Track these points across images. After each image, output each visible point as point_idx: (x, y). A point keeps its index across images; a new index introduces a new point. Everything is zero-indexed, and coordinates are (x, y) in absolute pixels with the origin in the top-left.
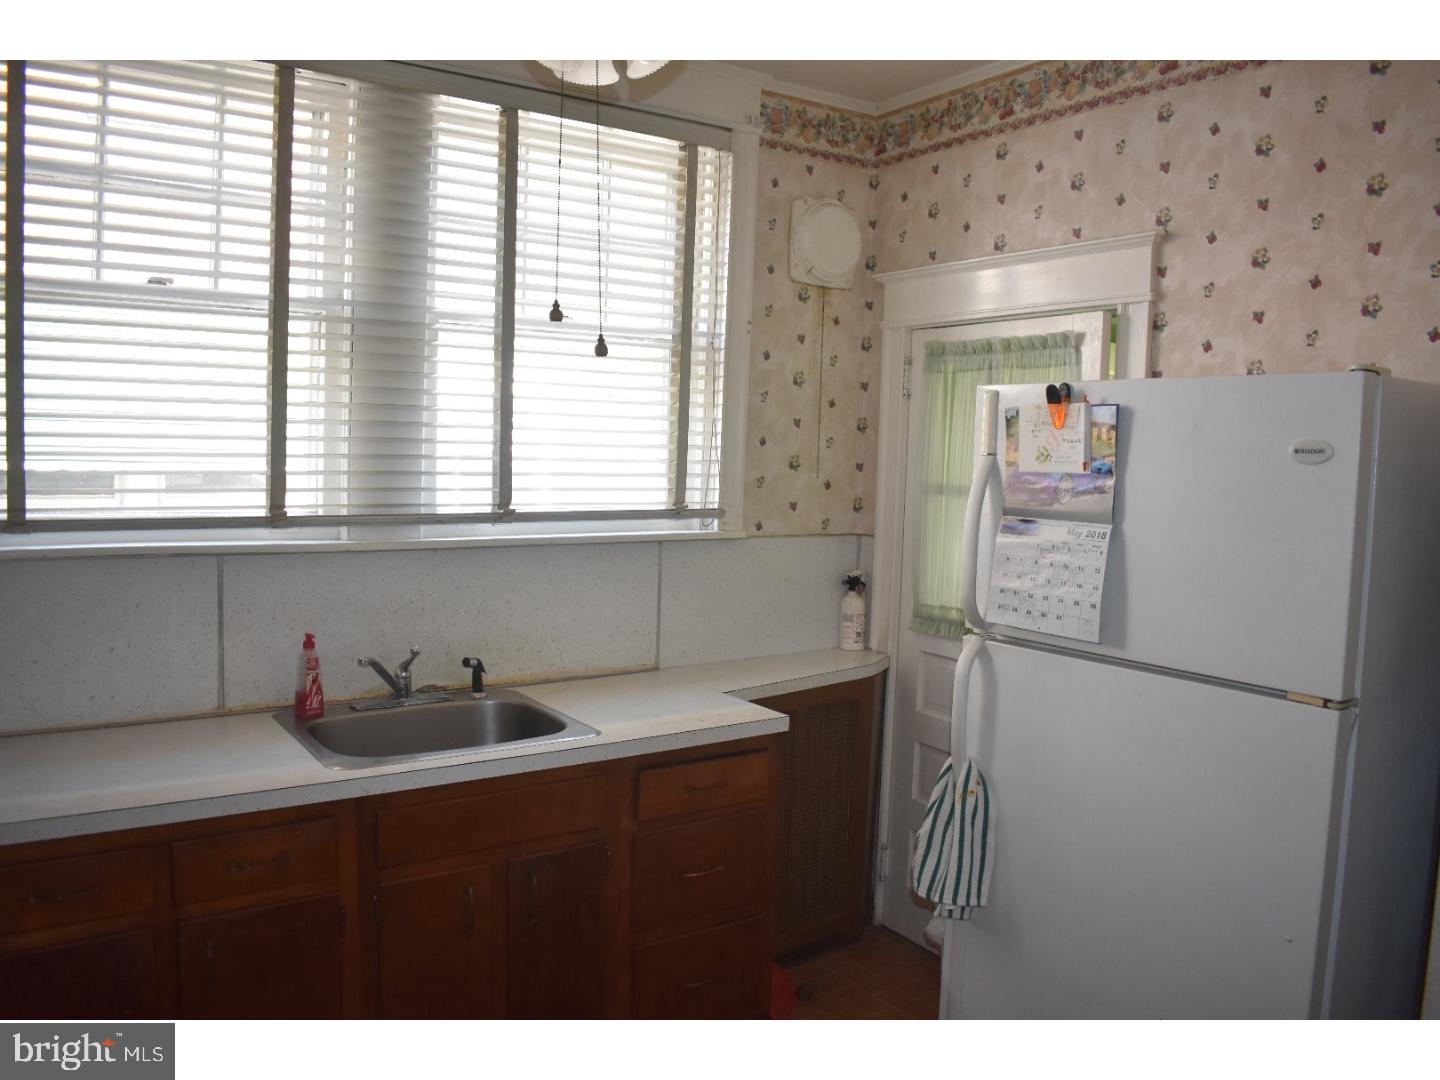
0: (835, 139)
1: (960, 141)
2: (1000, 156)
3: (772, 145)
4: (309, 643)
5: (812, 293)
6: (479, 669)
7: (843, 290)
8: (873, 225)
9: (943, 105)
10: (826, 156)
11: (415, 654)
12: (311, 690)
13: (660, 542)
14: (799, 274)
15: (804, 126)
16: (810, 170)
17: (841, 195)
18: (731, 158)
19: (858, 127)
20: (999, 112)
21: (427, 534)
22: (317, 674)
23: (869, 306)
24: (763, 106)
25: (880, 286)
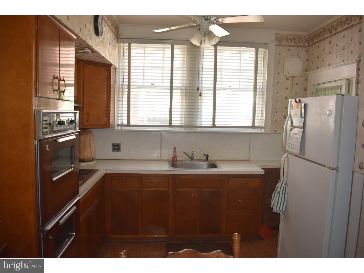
0: (296, 42)
1: (323, 40)
2: (330, 43)
3: (279, 45)
4: (175, 149)
5: (290, 78)
6: (207, 156)
7: (299, 77)
8: (307, 61)
9: (320, 31)
10: (294, 46)
11: (193, 152)
12: (174, 157)
13: (250, 133)
14: (286, 74)
15: (287, 40)
16: (289, 50)
17: (298, 55)
18: (268, 50)
19: (303, 38)
20: (330, 32)
21: (199, 130)
22: (176, 154)
23: (306, 80)
24: (276, 37)
25: (307, 75)
